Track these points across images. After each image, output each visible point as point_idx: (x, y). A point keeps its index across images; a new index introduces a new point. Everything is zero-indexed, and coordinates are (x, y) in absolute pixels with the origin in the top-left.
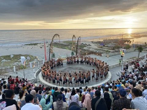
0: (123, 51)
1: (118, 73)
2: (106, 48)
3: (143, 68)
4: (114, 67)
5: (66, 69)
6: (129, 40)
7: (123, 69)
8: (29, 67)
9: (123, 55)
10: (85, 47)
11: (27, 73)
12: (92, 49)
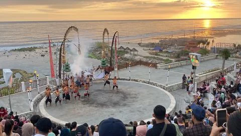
0: (196, 56)
2: (165, 55)
3: (232, 86)
6: (206, 41)
8: (21, 90)
10: (127, 53)
12: (139, 57)
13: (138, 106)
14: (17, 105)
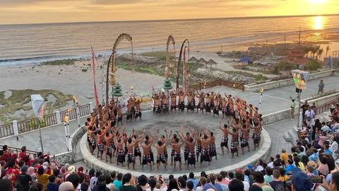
0: (302, 75)
1: (289, 134)
2: (257, 69)
4: (277, 120)
5: (152, 126)
6: (318, 48)
7: (301, 123)
8: (55, 122)
9: (301, 85)
10: (201, 66)
11: (48, 137)
12: (218, 72)
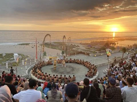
0: (109, 51)
2: (93, 49)
6: (114, 43)
7: (109, 67)
8: (22, 64)
9: (109, 54)
10: (74, 47)
12: (80, 50)
13: (80, 74)
14: (20, 72)
